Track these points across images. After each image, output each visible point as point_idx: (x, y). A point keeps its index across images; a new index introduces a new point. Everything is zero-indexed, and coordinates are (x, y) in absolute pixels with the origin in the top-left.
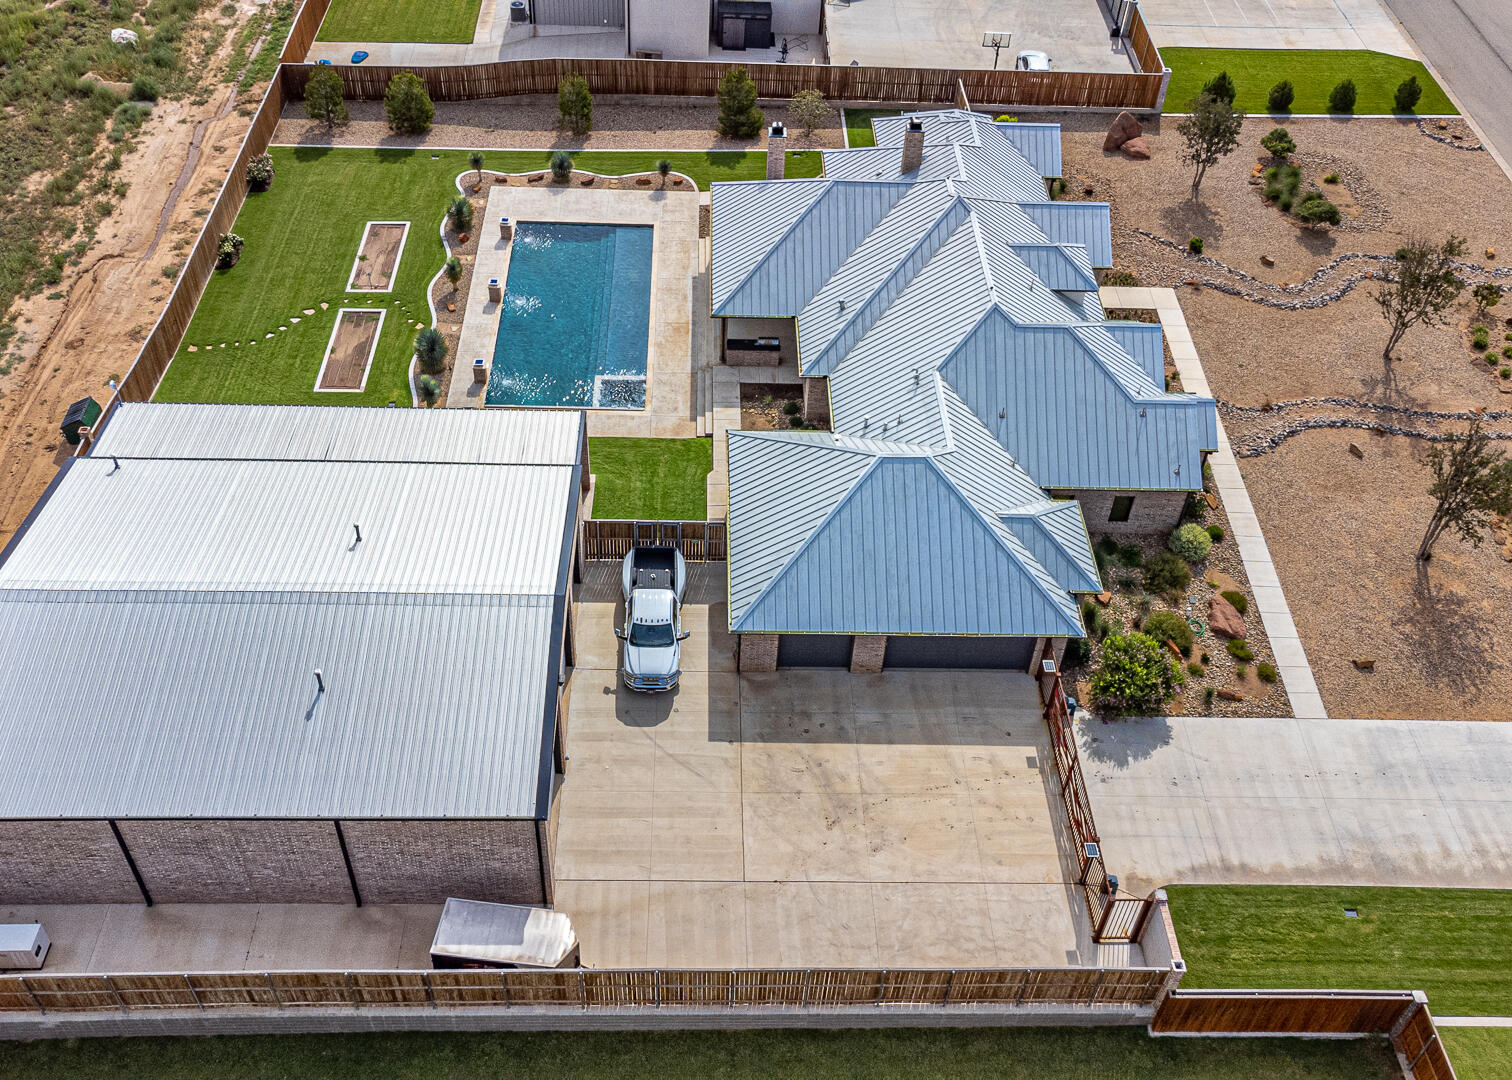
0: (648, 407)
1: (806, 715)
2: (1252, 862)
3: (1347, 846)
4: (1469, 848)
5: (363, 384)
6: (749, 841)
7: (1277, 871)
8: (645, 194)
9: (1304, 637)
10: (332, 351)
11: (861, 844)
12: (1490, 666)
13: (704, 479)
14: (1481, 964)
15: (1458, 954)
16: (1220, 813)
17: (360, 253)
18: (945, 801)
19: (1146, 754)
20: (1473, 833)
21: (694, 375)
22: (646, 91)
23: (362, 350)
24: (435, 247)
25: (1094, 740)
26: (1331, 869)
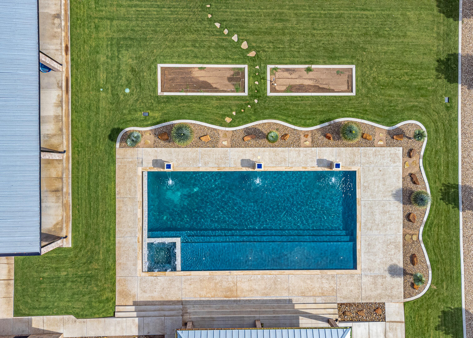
0: (147, 274)
5: (165, 94)
8: (399, 261)
10: (201, 69)
13: (67, 313)
17: (313, 66)
21: (182, 302)
23: (206, 86)
24: (319, 117)
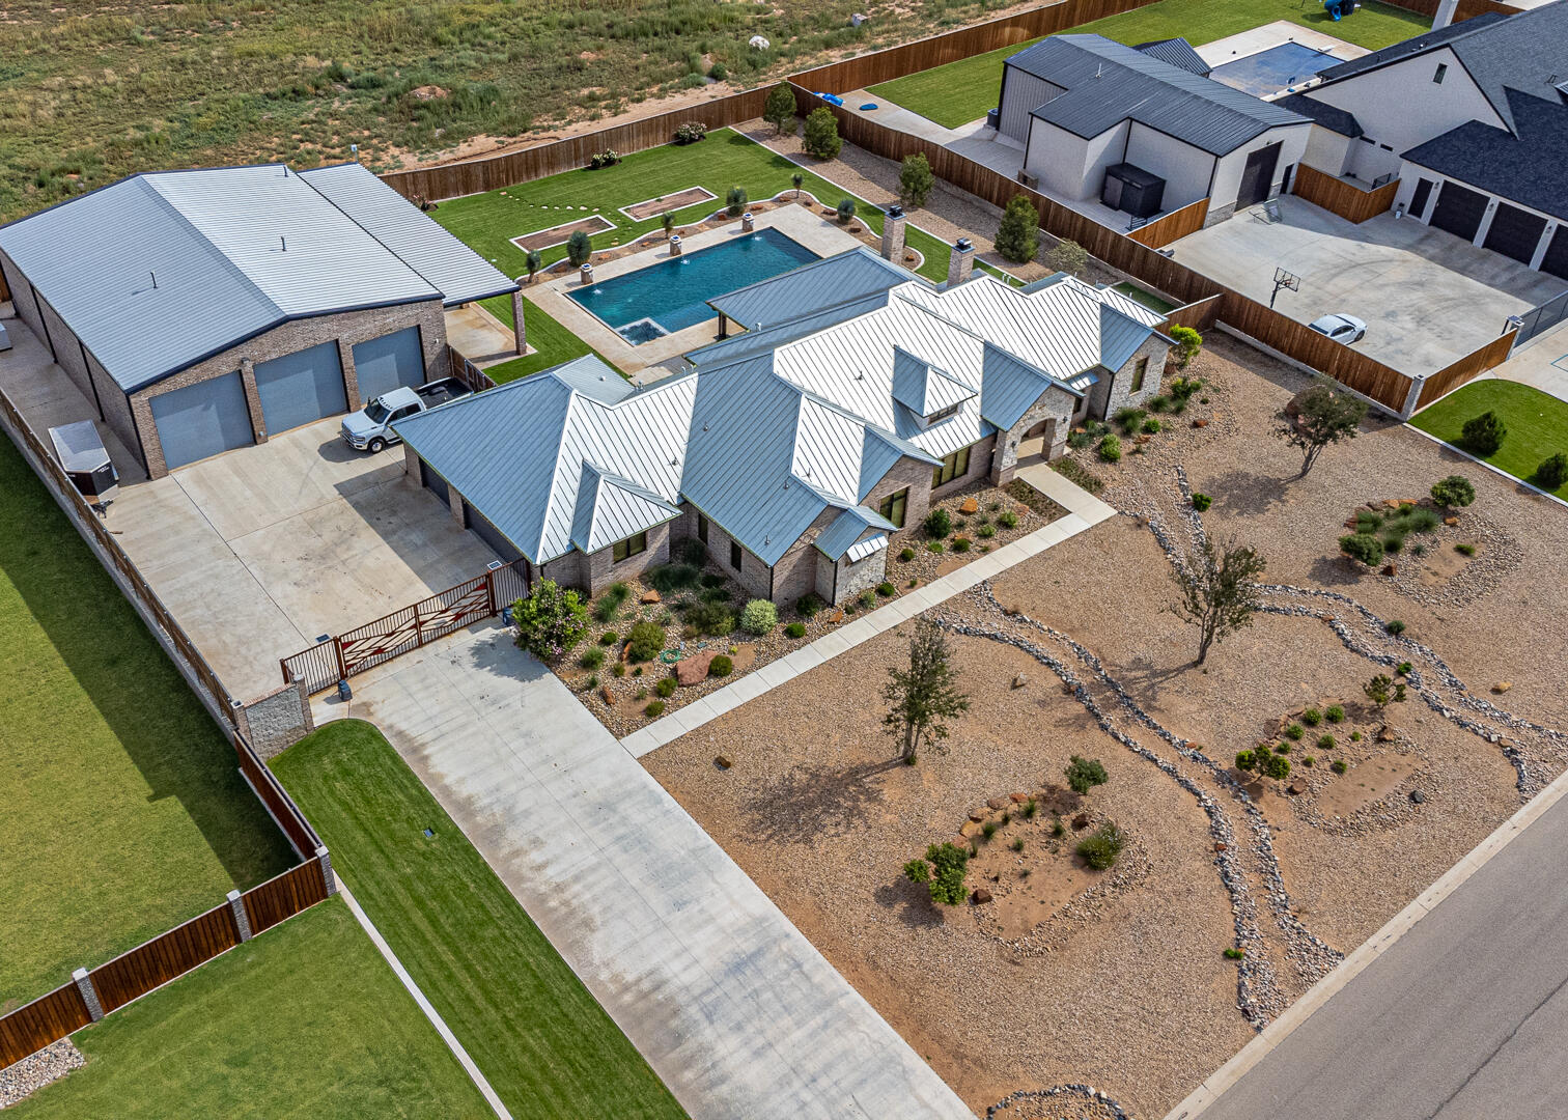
1: (394, 513)
2: (433, 761)
3: (498, 809)
4: (558, 880)
6: (262, 532)
7: (436, 779)
9: (724, 718)
10: (553, 229)
11: (298, 576)
12: (807, 840)
14: (434, 922)
15: (434, 905)
16: (471, 730)
17: (663, 197)
18: (367, 598)
19: (500, 673)
20: (577, 879)
22: (990, 200)
25: (492, 645)
26: (466, 807)
